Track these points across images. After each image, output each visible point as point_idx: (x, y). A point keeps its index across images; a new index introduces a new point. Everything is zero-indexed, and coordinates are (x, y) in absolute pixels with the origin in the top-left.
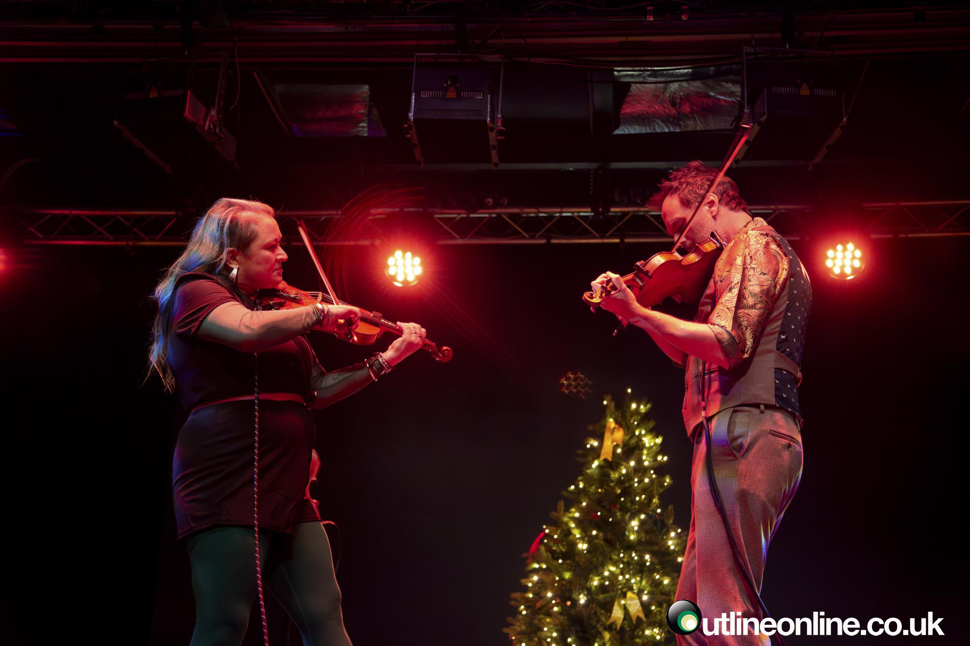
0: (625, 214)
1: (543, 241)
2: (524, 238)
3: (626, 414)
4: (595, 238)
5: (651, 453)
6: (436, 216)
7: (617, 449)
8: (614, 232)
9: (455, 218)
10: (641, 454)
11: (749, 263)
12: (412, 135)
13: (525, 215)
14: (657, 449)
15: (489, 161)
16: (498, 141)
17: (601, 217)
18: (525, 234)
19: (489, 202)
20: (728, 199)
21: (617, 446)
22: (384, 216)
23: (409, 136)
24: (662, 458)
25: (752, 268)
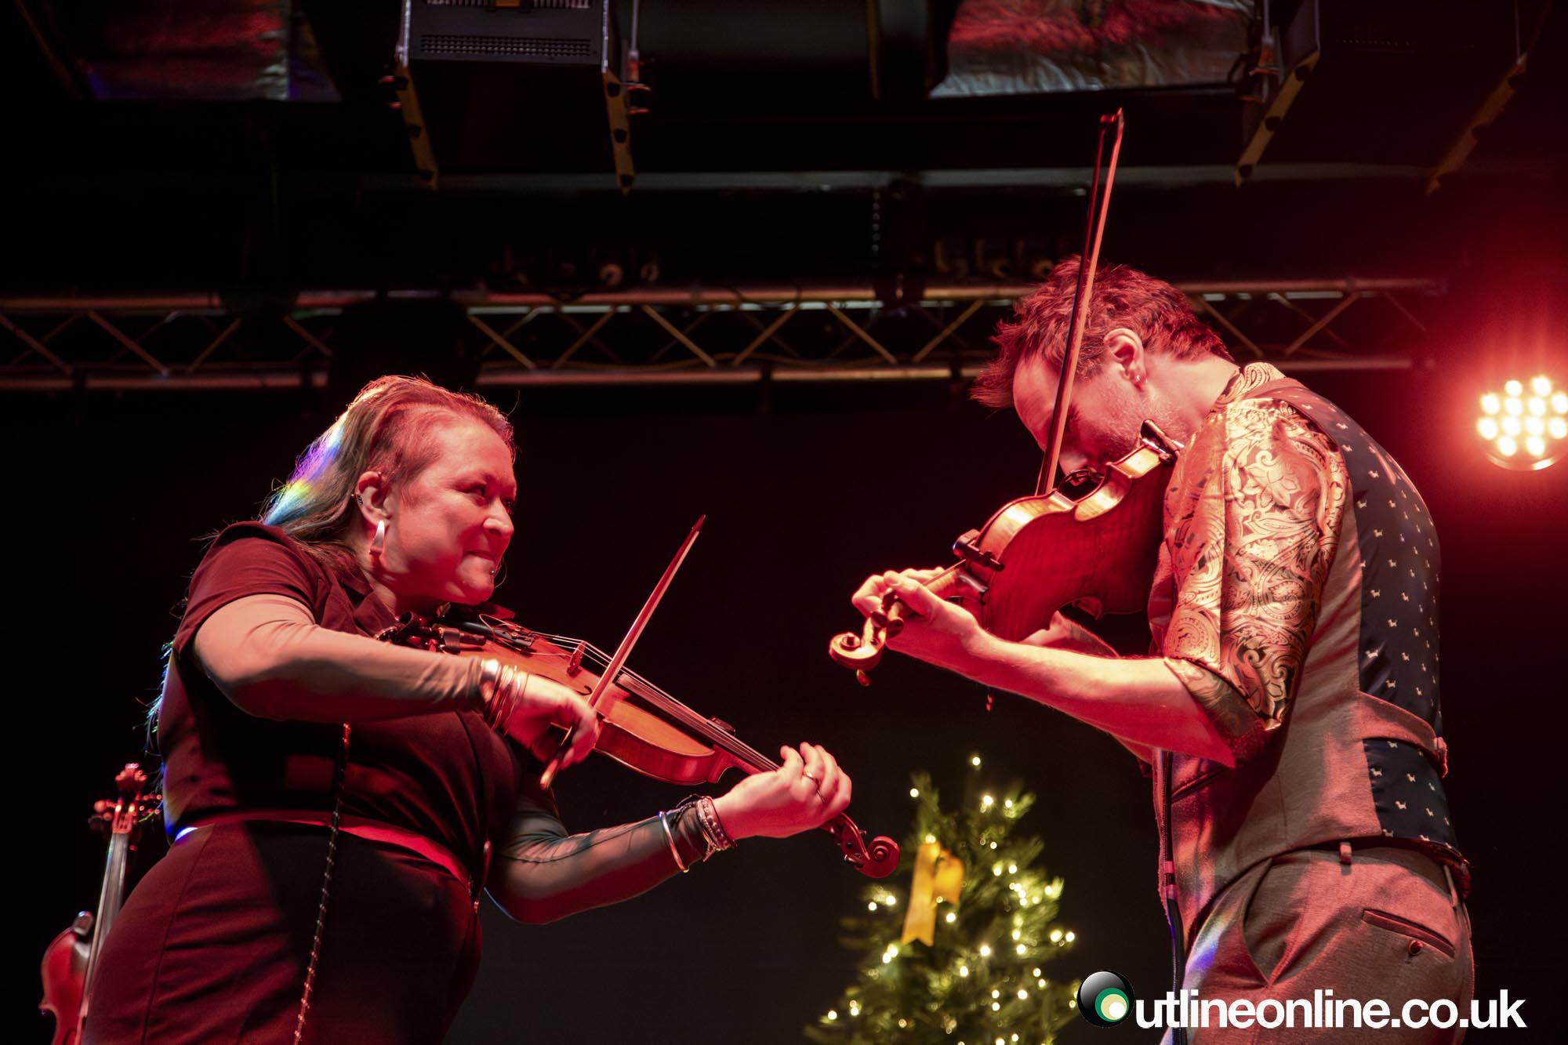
0: (962, 304)
1: (752, 376)
2: (703, 367)
3: (969, 823)
4: (885, 365)
5: (1032, 924)
6: (474, 310)
7: (947, 914)
8: (935, 349)
9: (522, 316)
10: (1009, 928)
11: (1239, 488)
12: (408, 104)
13: (704, 308)
14: (1048, 914)
15: (610, 168)
16: (632, 119)
17: (903, 313)
18: (705, 357)
19: (610, 275)
20: (1167, 335)
21: (945, 906)
22: (337, 311)
23: (397, 104)
24: (1063, 937)
25: (1246, 498)
